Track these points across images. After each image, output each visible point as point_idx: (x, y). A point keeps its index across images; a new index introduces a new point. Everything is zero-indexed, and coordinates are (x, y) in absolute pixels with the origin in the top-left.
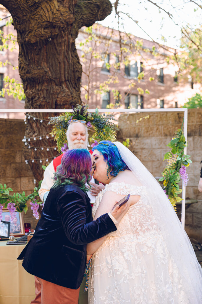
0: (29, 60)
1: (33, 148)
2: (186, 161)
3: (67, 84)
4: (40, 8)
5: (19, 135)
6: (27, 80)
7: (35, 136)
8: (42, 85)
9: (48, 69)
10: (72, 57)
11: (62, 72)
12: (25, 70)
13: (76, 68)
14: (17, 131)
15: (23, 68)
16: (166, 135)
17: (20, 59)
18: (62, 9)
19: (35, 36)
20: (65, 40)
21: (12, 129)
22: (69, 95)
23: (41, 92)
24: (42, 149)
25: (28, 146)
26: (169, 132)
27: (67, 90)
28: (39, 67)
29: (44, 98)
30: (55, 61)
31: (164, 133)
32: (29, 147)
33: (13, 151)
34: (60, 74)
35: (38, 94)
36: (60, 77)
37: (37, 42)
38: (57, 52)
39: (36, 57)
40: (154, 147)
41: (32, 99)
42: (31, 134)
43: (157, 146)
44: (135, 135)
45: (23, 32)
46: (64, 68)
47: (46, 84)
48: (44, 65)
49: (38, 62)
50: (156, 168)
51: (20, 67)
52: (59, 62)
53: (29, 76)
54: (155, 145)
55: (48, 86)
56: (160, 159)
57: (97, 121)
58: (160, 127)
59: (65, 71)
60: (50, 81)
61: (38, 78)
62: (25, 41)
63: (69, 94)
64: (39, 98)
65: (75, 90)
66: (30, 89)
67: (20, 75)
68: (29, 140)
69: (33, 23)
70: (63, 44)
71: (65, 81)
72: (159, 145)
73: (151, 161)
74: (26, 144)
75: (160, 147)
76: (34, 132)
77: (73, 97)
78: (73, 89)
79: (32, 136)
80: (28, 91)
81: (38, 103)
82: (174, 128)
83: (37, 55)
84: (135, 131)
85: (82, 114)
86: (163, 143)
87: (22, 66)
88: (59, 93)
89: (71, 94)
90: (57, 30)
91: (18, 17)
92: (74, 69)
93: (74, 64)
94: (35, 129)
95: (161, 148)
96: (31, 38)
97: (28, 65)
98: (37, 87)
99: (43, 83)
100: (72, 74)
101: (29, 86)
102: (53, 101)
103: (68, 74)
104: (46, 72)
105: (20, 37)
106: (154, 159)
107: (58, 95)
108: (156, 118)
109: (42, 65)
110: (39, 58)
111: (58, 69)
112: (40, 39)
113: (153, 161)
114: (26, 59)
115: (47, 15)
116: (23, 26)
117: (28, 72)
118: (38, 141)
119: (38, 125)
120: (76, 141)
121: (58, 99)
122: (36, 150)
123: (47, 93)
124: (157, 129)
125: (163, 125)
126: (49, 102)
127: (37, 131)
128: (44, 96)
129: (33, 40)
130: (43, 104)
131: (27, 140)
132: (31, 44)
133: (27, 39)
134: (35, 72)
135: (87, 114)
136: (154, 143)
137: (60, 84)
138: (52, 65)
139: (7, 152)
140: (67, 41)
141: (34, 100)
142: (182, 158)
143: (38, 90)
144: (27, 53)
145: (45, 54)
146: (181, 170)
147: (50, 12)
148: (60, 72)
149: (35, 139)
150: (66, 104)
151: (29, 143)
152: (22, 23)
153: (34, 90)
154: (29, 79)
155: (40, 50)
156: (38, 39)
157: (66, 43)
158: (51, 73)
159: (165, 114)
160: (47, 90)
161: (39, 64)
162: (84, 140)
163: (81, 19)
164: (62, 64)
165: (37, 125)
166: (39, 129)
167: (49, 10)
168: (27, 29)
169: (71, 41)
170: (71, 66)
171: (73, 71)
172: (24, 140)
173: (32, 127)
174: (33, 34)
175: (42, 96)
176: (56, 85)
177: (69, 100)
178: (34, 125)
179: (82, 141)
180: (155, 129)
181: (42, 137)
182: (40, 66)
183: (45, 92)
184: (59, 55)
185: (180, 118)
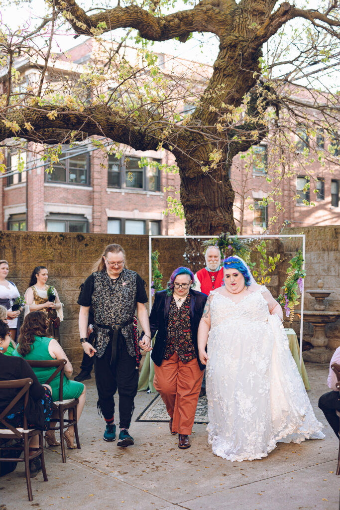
0: (189, 190)
1: (191, 263)
2: (302, 274)
3: (220, 209)
4: (198, 150)
5: (180, 251)
6: (187, 207)
7: (194, 252)
8: (199, 211)
9: (204, 198)
10: (225, 186)
11: (216, 200)
12: (185, 198)
13: (228, 195)
14: (178, 247)
15: (184, 196)
16: (324, 250)
17: (182, 189)
19: (193, 172)
20: (219, 174)
21: (174, 245)
22: (222, 219)
23: (199, 216)
24: (200, 263)
25: (187, 261)
26: (327, 246)
27: (221, 214)
28: (197, 197)
29: (201, 221)
30: (210, 190)
31: (322, 248)
32: (189, 262)
33: (174, 264)
34: (215, 201)
35: (196, 218)
36: (215, 204)
37: (195, 177)
38: (212, 184)
39: (194, 188)
40: (313, 261)
41: (191, 221)
42: (190, 250)
43: (316, 261)
44: (295, 249)
45: (184, 169)
46: (218, 196)
47: (202, 210)
48: (201, 194)
49: (196, 192)
50: (315, 282)
51: (181, 196)
52: (214, 192)
53: (189, 203)
54: (314, 259)
55: (204, 211)
56: (318, 274)
57: (235, 244)
58: (319, 242)
59: (218, 199)
60: (206, 207)
61: (196, 205)
62: (186, 176)
63: (222, 217)
64: (197, 221)
65: (227, 214)
66: (190, 213)
67: (181, 202)
68: (189, 256)
70: (217, 177)
71: (219, 207)
72: (318, 260)
73: (310, 275)
74: (186, 259)
75: (319, 261)
76: (193, 249)
77: (225, 220)
78: (226, 213)
79: (191, 253)
80: (188, 215)
81: (196, 226)
82: (331, 243)
83: (195, 186)
84: (295, 245)
85: (225, 239)
86: (321, 258)
87: (183, 195)
88: (214, 217)
89: (224, 217)
91: (180, 158)
92: (226, 196)
93: (227, 192)
94: (194, 246)
95: (319, 263)
96: (190, 174)
97: (188, 195)
98: (195, 212)
99: (201, 209)
100: (225, 201)
101: (188, 211)
102: (208, 223)
103: (222, 201)
104: (202, 200)
105: (181, 173)
106: (313, 274)
107: (212, 218)
108: (315, 233)
109: (200, 194)
110: (197, 189)
111: (213, 197)
112: (198, 175)
113: (312, 275)
114: (186, 190)
115: (203, 156)
116: (184, 165)
117: (188, 200)
118: (196, 256)
119: (197, 243)
120: (211, 262)
121: (213, 222)
122: (194, 264)
123: (203, 217)
124: (316, 244)
125: (321, 239)
126: (205, 225)
127: (196, 249)
128: (201, 220)
129: (192, 176)
130: (200, 226)
131: (187, 255)
132: (190, 178)
133: (187, 175)
134: (194, 200)
135: (228, 240)
136: (313, 258)
137: (215, 209)
138: (207, 195)
139: (170, 266)
140: (220, 175)
141: (193, 223)
142: (300, 272)
143: (196, 214)
144: (187, 185)
145: (202, 186)
146: (299, 280)
147: (206, 154)
148: (214, 199)
149: (193, 255)
150: (219, 226)
151: (189, 258)
152: (183, 163)
153: (193, 215)
154: (188, 205)
155: (198, 183)
156: (196, 175)
157: (220, 176)
158: (207, 200)
159: (324, 229)
160: (203, 215)
161: (197, 194)
162: (217, 261)
163: (236, 148)
164: (216, 193)
165: (195, 243)
166: (197, 247)
167: (205, 152)
168: (187, 167)
170: (223, 194)
171: (226, 198)
172: (184, 256)
173: (191, 245)
174: (192, 171)
175: (200, 219)
176: (211, 210)
177: (222, 222)
178: (193, 243)
179: (215, 262)
180: (314, 244)
181: (200, 253)
182: (198, 195)
183: (202, 216)
184: (213, 185)
185: (336, 233)
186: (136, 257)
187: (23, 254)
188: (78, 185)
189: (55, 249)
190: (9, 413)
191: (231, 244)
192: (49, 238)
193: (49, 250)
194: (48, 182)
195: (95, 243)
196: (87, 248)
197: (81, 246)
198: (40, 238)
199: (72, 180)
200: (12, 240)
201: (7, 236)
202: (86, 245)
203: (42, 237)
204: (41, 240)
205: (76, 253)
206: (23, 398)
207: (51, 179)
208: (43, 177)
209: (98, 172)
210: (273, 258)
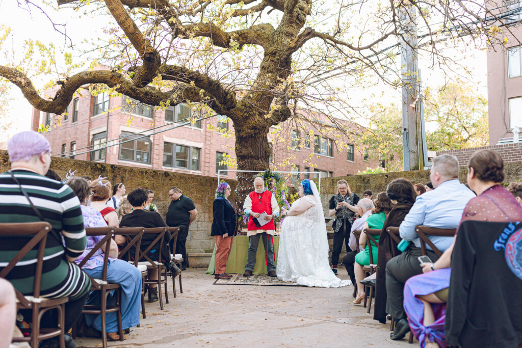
1: (241, 195)
3: (262, 159)
4: (249, 119)
6: (239, 156)
7: (243, 188)
8: (248, 160)
9: (252, 151)
10: (265, 144)
12: (239, 151)
13: (267, 150)
15: (238, 149)
16: (324, 194)
17: (236, 145)
18: (260, 119)
19: (245, 133)
20: (262, 135)
23: (247, 163)
27: (262, 162)
28: (247, 150)
29: (249, 166)
30: (255, 146)
34: (258, 153)
36: (258, 155)
37: (246, 136)
38: (257, 142)
42: (240, 187)
45: (239, 131)
46: (261, 150)
47: (250, 159)
48: (250, 148)
49: (246, 147)
51: (236, 149)
52: (258, 147)
53: (241, 154)
59: (261, 152)
60: (252, 157)
61: (246, 156)
62: (239, 136)
65: (266, 162)
66: (241, 162)
67: (236, 153)
69: (245, 127)
70: (260, 138)
71: (261, 157)
74: (237, 193)
76: (242, 186)
77: (264, 166)
80: (239, 162)
83: (246, 143)
88: (257, 164)
89: (264, 164)
90: (257, 130)
91: (237, 123)
93: (266, 148)
94: (243, 184)
96: (243, 134)
97: (241, 148)
98: (245, 161)
100: (265, 154)
101: (240, 160)
102: (253, 168)
103: (263, 153)
104: (250, 152)
105: (236, 133)
110: (247, 145)
111: (257, 151)
112: (248, 135)
114: (239, 145)
115: (252, 123)
116: (239, 128)
117: (241, 152)
118: (244, 191)
119: (245, 181)
120: (258, 189)
129: (244, 135)
132: (243, 137)
133: (241, 135)
134: (245, 152)
137: (258, 159)
138: (254, 149)
141: (243, 167)
144: (240, 142)
145: (251, 143)
151: (239, 192)
153: (243, 162)
155: (248, 141)
157: (262, 137)
158: (253, 153)
163: (271, 122)
164: (260, 148)
168: (242, 130)
169: (265, 136)
170: (264, 149)
171: (265, 152)
172: (236, 191)
173: (241, 183)
176: (256, 159)
178: (242, 182)
183: (249, 163)
185: (333, 182)
186: (203, 191)
187: (128, 182)
188: (142, 163)
189: (149, 180)
190: (152, 249)
191: (273, 177)
192: (146, 173)
193: (146, 181)
194: (120, 159)
195: (176, 179)
196: (171, 182)
197: (167, 180)
198: (140, 172)
199: (138, 159)
200: (121, 172)
201: (118, 168)
202: (170, 180)
203: (142, 172)
204: (141, 174)
205: (163, 184)
206: (160, 241)
207: (123, 157)
208: (117, 156)
209: (157, 154)
210: (293, 195)
